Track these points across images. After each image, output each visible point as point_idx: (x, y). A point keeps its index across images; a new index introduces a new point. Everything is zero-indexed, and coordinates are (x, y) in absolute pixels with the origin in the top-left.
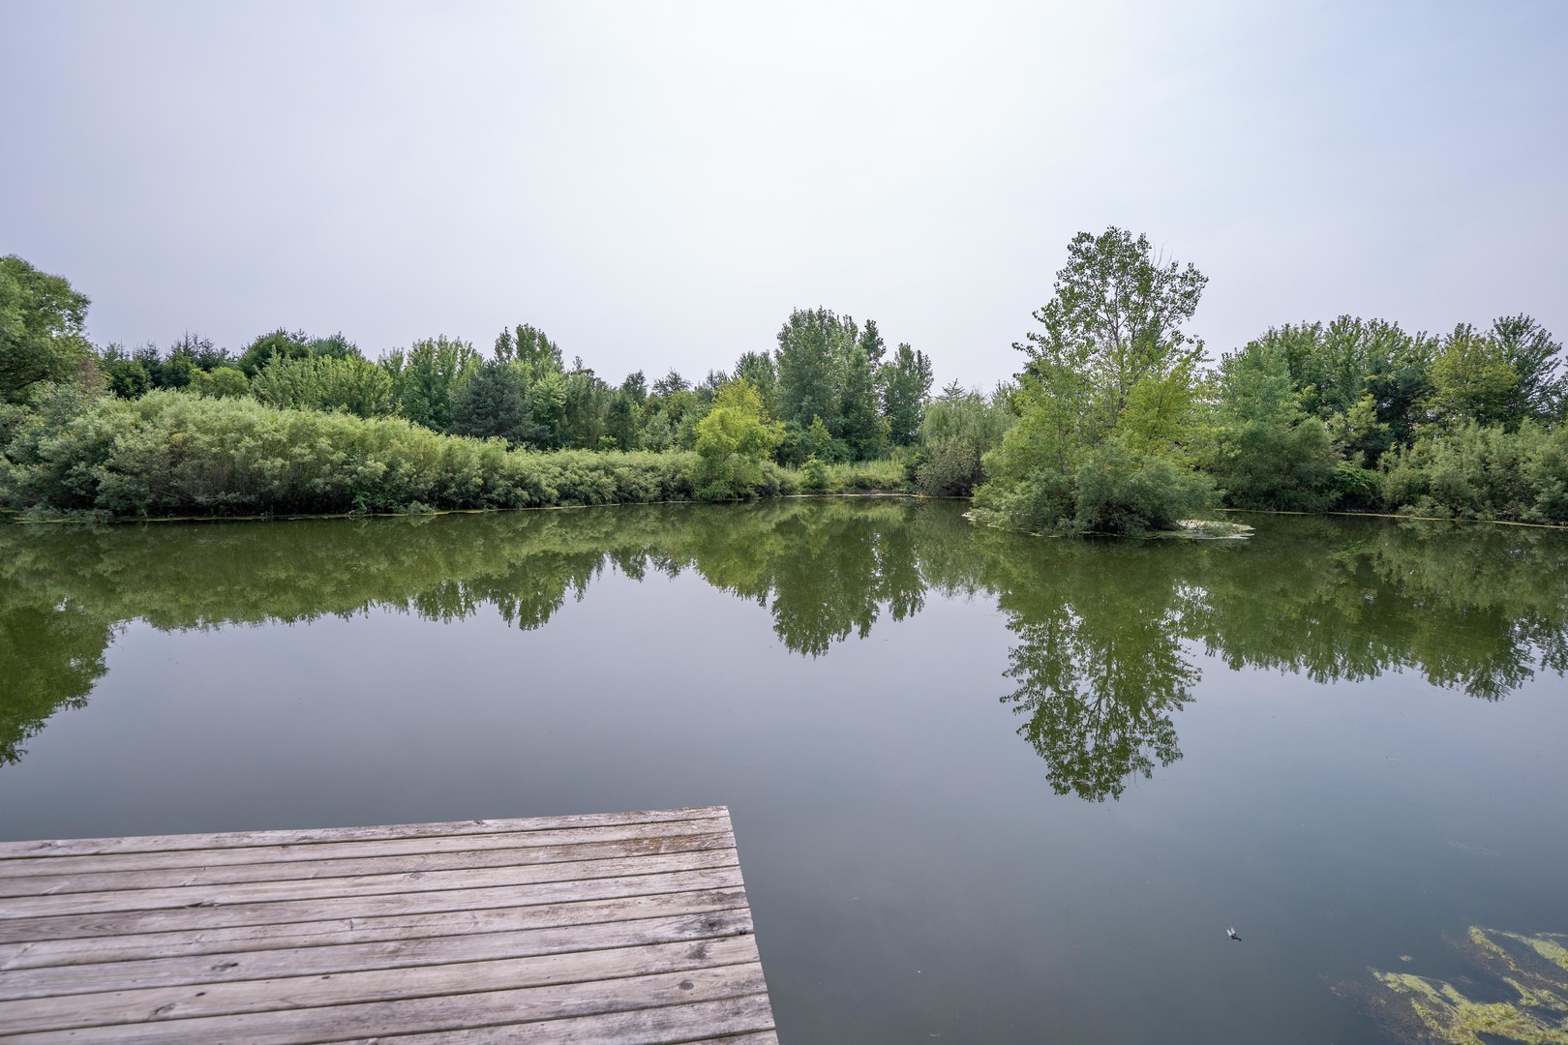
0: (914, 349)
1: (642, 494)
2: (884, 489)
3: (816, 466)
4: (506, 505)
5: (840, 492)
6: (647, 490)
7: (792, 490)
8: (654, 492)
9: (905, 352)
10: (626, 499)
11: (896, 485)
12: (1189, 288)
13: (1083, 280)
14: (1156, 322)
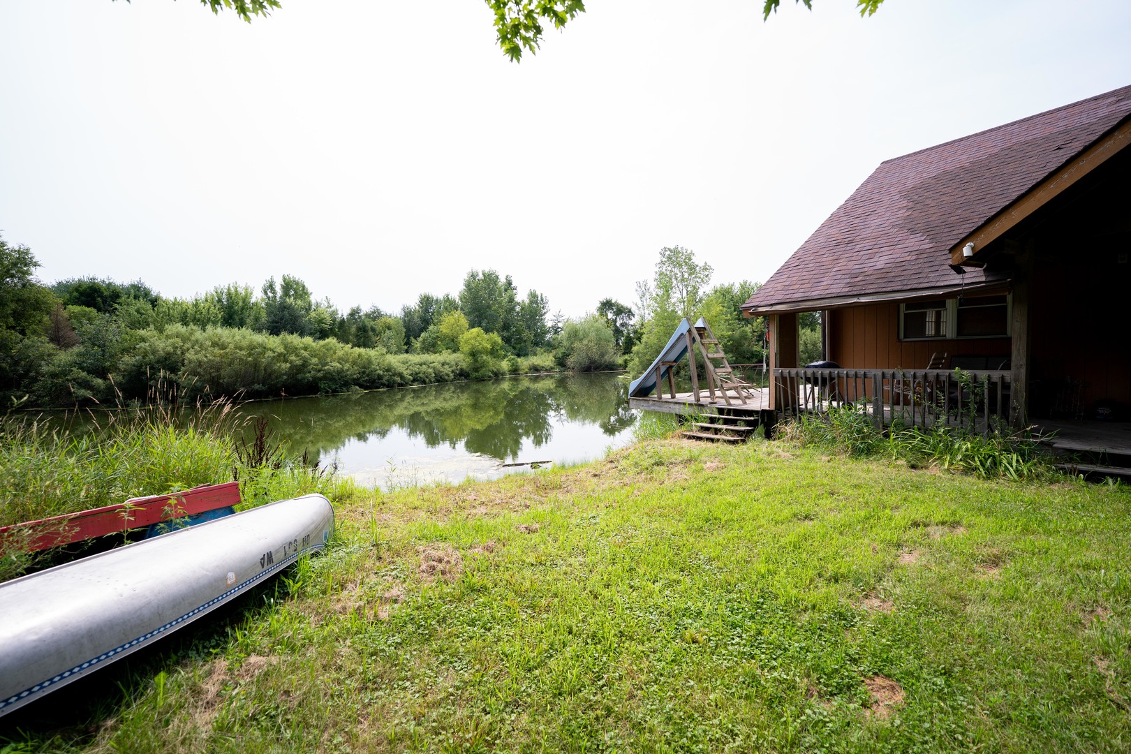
0: (538, 293)
1: (447, 378)
2: (546, 370)
3: (513, 359)
4: (390, 386)
5: (526, 373)
6: (448, 375)
7: (503, 374)
8: (452, 376)
9: (533, 296)
10: (440, 380)
11: (552, 368)
12: (707, 273)
13: (667, 268)
14: (694, 287)
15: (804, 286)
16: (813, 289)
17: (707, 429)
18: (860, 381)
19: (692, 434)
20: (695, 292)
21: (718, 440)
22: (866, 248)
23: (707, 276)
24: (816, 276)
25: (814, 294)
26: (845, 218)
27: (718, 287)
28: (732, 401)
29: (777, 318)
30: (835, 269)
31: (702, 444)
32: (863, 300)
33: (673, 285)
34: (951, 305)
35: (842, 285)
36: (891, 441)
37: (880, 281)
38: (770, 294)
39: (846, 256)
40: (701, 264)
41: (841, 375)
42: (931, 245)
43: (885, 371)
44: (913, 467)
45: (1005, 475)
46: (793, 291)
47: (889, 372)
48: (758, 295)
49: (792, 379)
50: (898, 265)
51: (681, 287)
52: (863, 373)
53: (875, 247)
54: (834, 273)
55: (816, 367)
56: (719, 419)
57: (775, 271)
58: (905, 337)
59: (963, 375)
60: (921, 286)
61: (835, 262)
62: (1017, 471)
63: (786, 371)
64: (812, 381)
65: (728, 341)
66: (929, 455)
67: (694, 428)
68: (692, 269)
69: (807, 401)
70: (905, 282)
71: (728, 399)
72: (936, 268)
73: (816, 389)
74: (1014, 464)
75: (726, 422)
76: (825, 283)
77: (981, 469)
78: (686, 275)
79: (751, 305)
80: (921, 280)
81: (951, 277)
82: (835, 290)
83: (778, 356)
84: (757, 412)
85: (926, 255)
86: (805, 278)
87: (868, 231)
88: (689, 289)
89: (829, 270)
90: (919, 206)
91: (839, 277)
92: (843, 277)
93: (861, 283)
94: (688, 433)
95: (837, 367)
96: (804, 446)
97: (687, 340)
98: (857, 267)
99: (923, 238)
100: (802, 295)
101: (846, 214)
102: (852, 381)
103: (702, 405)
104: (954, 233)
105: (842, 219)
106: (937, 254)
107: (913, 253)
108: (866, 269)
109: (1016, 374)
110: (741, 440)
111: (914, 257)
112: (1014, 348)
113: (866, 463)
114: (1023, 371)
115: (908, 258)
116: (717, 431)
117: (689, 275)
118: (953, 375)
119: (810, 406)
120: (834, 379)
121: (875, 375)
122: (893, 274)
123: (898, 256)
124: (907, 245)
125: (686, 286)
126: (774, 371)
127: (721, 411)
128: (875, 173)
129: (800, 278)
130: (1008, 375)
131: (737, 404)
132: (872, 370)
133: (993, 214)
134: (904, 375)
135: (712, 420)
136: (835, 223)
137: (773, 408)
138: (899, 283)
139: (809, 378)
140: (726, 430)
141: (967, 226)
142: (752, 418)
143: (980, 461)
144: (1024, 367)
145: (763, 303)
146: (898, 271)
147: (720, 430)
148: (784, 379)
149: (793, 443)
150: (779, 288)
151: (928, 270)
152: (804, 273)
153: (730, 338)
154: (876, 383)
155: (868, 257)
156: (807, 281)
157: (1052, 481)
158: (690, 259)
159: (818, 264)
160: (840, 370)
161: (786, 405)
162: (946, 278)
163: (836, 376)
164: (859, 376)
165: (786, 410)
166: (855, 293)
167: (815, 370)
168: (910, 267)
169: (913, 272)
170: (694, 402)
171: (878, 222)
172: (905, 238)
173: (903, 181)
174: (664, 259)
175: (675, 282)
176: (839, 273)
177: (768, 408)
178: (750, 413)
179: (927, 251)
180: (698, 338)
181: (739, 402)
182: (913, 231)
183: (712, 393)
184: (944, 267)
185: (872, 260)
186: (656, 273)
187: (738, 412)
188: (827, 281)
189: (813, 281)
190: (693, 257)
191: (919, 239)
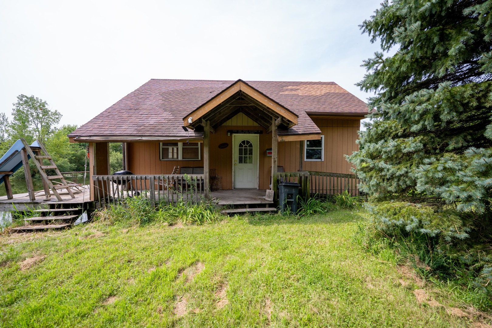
12: (57, 117)
13: (24, 108)
14: (48, 124)
15: (111, 128)
16: (117, 130)
17: (39, 222)
18: (143, 181)
19: (22, 228)
20: (48, 126)
21: (47, 229)
22: (145, 114)
23: (57, 118)
24: (119, 123)
25: (117, 133)
26: (134, 98)
27: (66, 125)
28: (63, 197)
29: (94, 145)
30: (129, 121)
31: (32, 235)
32: (144, 138)
33: (30, 120)
34: (180, 145)
35: (133, 130)
36: (160, 213)
37: (152, 130)
38: (89, 129)
39: (135, 115)
40: (53, 111)
41: (133, 179)
42: (173, 118)
43: (155, 175)
44: (171, 225)
45: (207, 221)
46: (104, 130)
47: (157, 176)
48: (81, 129)
49: (105, 182)
50: (160, 124)
51: (36, 122)
52: (144, 177)
53: (149, 114)
54: (129, 123)
55: (119, 174)
56: (50, 213)
57: (94, 117)
58: (162, 159)
59: (188, 177)
60: (171, 135)
61: (130, 117)
62: (210, 218)
63: (101, 177)
64: (117, 182)
65: (72, 157)
66: (177, 216)
67: (26, 223)
68: (46, 112)
69: (114, 195)
70: (163, 132)
71: (58, 196)
72: (176, 128)
73: (120, 187)
74: (209, 215)
75: (56, 214)
76: (124, 127)
77: (198, 221)
78: (41, 115)
79: (75, 135)
80: (170, 132)
81: (182, 132)
82: (129, 132)
83: (96, 168)
84: (81, 204)
85: (171, 121)
86: (112, 123)
87: (145, 106)
88: (43, 124)
89: (126, 121)
90: (167, 100)
91: (131, 125)
92: (134, 126)
93: (143, 130)
94: (19, 228)
95: (131, 174)
96: (112, 224)
97: (22, 156)
98: (140, 122)
99: (170, 114)
100: (110, 132)
101: (135, 96)
102: (139, 182)
103: (37, 203)
104: (182, 114)
105: (133, 98)
106: (176, 122)
107: (166, 120)
108: (145, 124)
109: (205, 176)
110: (68, 226)
111: (167, 121)
112: (204, 165)
113: (149, 228)
114: (208, 174)
115: (164, 121)
116: (47, 222)
117: (43, 116)
118: (184, 177)
119: (116, 196)
120: (130, 180)
121: (151, 178)
122: (158, 128)
123: (160, 120)
124: (163, 116)
125: (41, 122)
126: (93, 177)
127: (52, 206)
128: (148, 82)
129: (109, 123)
130: (203, 176)
131: (67, 199)
132: (149, 175)
133: (194, 110)
134: (164, 177)
135: (44, 214)
136: (129, 99)
137: (93, 200)
138: (161, 132)
139: (116, 181)
140: (56, 220)
141: (186, 112)
142: (77, 209)
143: (198, 217)
144: (208, 173)
145: (84, 135)
146: (160, 127)
147: (50, 221)
148: (99, 182)
149: (105, 223)
150: (96, 127)
151: (173, 128)
152: (112, 121)
153: (74, 155)
154: (151, 182)
155: (146, 118)
156: (113, 125)
157: (221, 220)
158: (44, 106)
159: (120, 117)
160: (133, 176)
161: (102, 197)
162: (180, 132)
163: (131, 179)
164: (143, 178)
165: (101, 200)
166: (140, 134)
167: (119, 176)
168: (165, 126)
169: (166, 128)
170: (29, 201)
171: (150, 103)
172: (162, 112)
173: (160, 89)
174: (21, 102)
175: (31, 118)
176: (131, 123)
177: (89, 200)
178: (75, 205)
179: (172, 120)
180: (32, 155)
181: (69, 197)
182: (165, 110)
183: (47, 193)
184: (179, 128)
185: (148, 120)
186: (14, 110)
187: (66, 206)
188: (125, 127)
189: (117, 125)
190: (46, 105)
191: (168, 114)
